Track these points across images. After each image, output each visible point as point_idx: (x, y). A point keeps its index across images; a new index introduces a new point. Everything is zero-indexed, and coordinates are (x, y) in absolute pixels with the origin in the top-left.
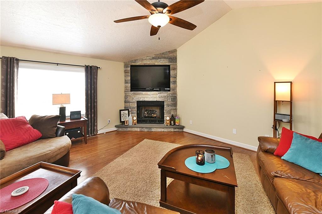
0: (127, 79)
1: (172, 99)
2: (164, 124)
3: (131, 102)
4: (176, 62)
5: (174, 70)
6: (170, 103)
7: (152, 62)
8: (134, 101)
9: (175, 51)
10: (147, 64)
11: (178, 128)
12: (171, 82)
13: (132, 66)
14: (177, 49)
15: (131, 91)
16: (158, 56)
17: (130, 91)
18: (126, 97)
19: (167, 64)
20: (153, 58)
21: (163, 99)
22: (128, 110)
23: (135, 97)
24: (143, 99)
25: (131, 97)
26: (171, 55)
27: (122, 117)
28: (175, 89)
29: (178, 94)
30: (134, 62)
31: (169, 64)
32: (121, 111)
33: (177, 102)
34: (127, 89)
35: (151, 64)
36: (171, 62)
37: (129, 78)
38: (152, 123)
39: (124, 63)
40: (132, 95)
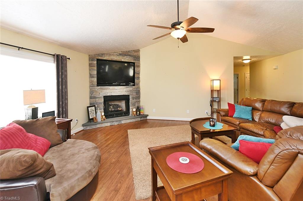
0: (92, 73)
1: (136, 92)
2: (130, 115)
3: (98, 98)
4: (139, 60)
5: (138, 67)
6: (135, 96)
7: (119, 58)
8: (101, 96)
9: (138, 51)
10: (114, 60)
11: (143, 117)
12: (135, 78)
13: (98, 60)
14: (140, 50)
15: (98, 86)
16: (125, 53)
17: (96, 86)
18: (91, 92)
19: (132, 61)
20: (120, 55)
21: (129, 92)
22: (95, 106)
23: (102, 92)
24: (110, 94)
25: (97, 92)
26: (135, 54)
27: (90, 114)
28: (138, 84)
29: (141, 88)
30: (100, 56)
31: (134, 62)
32: (89, 108)
33: (140, 95)
34: (92, 84)
35: (118, 60)
36: (136, 60)
37: (95, 72)
38: (118, 116)
39: (89, 55)
40: (99, 90)
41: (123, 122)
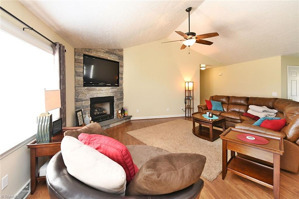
0: (78, 71)
1: (120, 93)
2: (115, 118)
3: (85, 100)
4: (123, 60)
5: (121, 67)
6: (119, 97)
7: (106, 55)
8: (87, 98)
9: (121, 50)
10: (101, 57)
11: (128, 119)
12: (120, 78)
13: (85, 55)
14: (123, 49)
16: (111, 51)
17: (83, 86)
18: (77, 94)
19: (117, 61)
20: (107, 52)
21: (114, 94)
22: (81, 110)
23: (88, 93)
24: (97, 96)
25: (83, 94)
26: (120, 53)
27: (79, 120)
28: (122, 85)
29: (124, 89)
30: (88, 52)
31: (118, 61)
32: (77, 113)
33: (123, 96)
34: (79, 84)
35: (104, 58)
36: (120, 60)
37: (81, 70)
38: (104, 120)
39: (75, 49)
40: (85, 91)
41: (111, 126)
